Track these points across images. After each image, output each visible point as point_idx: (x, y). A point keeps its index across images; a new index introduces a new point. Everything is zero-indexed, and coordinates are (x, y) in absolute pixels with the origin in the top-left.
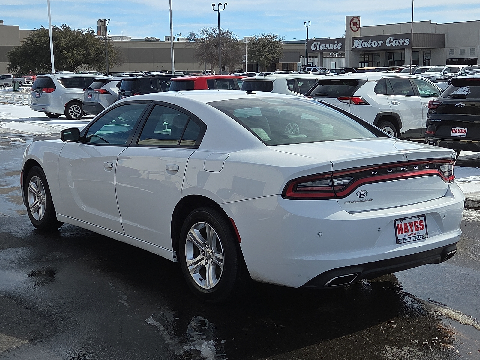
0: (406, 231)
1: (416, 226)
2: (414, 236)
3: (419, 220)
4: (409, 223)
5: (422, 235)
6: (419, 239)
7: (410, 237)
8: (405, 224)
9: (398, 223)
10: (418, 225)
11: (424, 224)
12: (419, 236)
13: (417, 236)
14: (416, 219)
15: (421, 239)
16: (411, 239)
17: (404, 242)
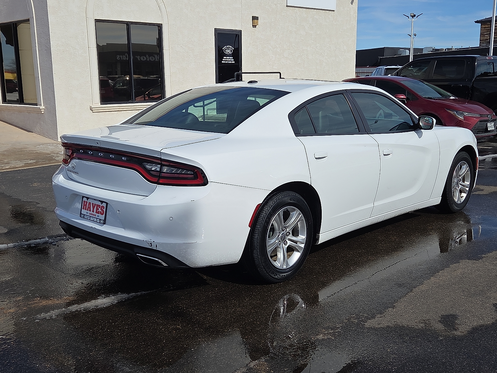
0: (89, 209)
1: (97, 209)
2: (94, 216)
3: (101, 205)
4: (93, 204)
5: (100, 219)
6: (96, 222)
7: (90, 216)
8: (90, 203)
9: (85, 199)
10: (100, 209)
11: (105, 210)
12: (97, 218)
13: (95, 218)
14: (99, 203)
15: (98, 222)
16: (90, 218)
17: (84, 218)
